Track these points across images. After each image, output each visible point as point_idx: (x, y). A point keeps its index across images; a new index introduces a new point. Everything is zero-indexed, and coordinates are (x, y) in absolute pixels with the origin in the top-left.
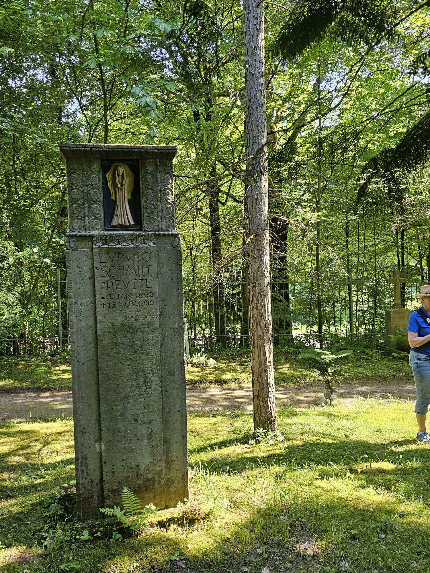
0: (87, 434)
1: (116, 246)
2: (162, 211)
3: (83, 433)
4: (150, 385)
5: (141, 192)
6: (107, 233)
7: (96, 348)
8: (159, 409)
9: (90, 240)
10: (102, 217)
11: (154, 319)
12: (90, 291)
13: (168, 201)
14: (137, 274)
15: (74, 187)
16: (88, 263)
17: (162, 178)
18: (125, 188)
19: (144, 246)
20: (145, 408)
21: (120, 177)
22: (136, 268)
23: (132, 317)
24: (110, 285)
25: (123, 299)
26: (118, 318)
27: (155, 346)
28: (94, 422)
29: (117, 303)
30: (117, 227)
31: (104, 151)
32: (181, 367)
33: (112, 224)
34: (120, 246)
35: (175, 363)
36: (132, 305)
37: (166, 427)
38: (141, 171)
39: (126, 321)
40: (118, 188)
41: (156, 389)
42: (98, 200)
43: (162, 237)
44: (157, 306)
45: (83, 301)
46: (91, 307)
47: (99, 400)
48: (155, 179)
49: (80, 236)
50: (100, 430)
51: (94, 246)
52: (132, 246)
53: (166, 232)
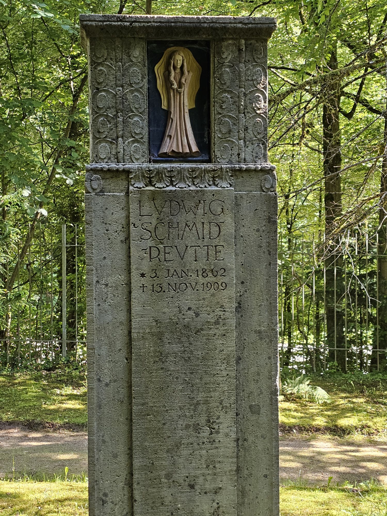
0: (109, 505)
1: (168, 189)
2: (246, 129)
3: (104, 502)
4: (216, 427)
5: (212, 96)
6: (152, 166)
7: (129, 359)
8: (231, 470)
9: (124, 177)
10: (146, 139)
11: (227, 313)
12: (122, 264)
13: (258, 112)
14: (201, 237)
15: (101, 87)
16: (119, 215)
17: (249, 73)
18: (186, 90)
19: (214, 188)
20: (208, 466)
21: (178, 71)
22: (199, 226)
23: (189, 309)
24: (155, 253)
25: (175, 279)
26: (166, 310)
27: (227, 360)
28: (121, 485)
29: (165, 286)
30: (169, 156)
31: (153, 27)
32: (271, 399)
33: (161, 152)
34: (174, 189)
35: (262, 393)
36: (190, 289)
37: (243, 503)
38: (214, 61)
39: (180, 316)
40: (174, 90)
41: (227, 435)
42: (140, 110)
43: (244, 175)
44: (232, 292)
45: (111, 280)
46: (122, 290)
47: (130, 449)
48: (237, 75)
49: (109, 170)
50: (132, 499)
51: (131, 188)
52: (193, 188)
53: (252, 166)
